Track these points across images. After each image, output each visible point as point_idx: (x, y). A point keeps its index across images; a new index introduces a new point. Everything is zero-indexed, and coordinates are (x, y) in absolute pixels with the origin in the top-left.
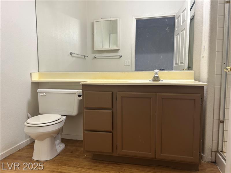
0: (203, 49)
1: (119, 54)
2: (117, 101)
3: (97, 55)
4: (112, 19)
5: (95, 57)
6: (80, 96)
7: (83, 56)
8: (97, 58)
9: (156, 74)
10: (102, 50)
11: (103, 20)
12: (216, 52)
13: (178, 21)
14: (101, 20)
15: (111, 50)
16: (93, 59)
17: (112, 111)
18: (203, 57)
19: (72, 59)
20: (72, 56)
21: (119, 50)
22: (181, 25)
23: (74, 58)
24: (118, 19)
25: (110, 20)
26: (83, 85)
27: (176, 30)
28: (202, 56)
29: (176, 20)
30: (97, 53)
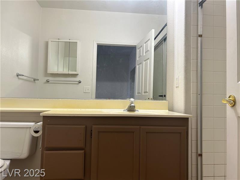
0: (177, 79)
1: (77, 79)
2: (92, 138)
3: (50, 79)
4: (70, 41)
5: (48, 81)
6: (36, 132)
7: (33, 79)
8: (50, 82)
9: (132, 103)
10: (57, 74)
11: (60, 40)
12: (192, 83)
13: (140, 51)
14: (58, 40)
15: (69, 74)
16: (45, 83)
17: (85, 151)
18: (176, 87)
19: (18, 82)
20: (19, 78)
21: (78, 74)
22: (144, 55)
23: (21, 81)
24: (78, 42)
25: (69, 41)
26: (44, 117)
27: (138, 59)
28: (175, 85)
29: (138, 50)
30: (50, 77)
